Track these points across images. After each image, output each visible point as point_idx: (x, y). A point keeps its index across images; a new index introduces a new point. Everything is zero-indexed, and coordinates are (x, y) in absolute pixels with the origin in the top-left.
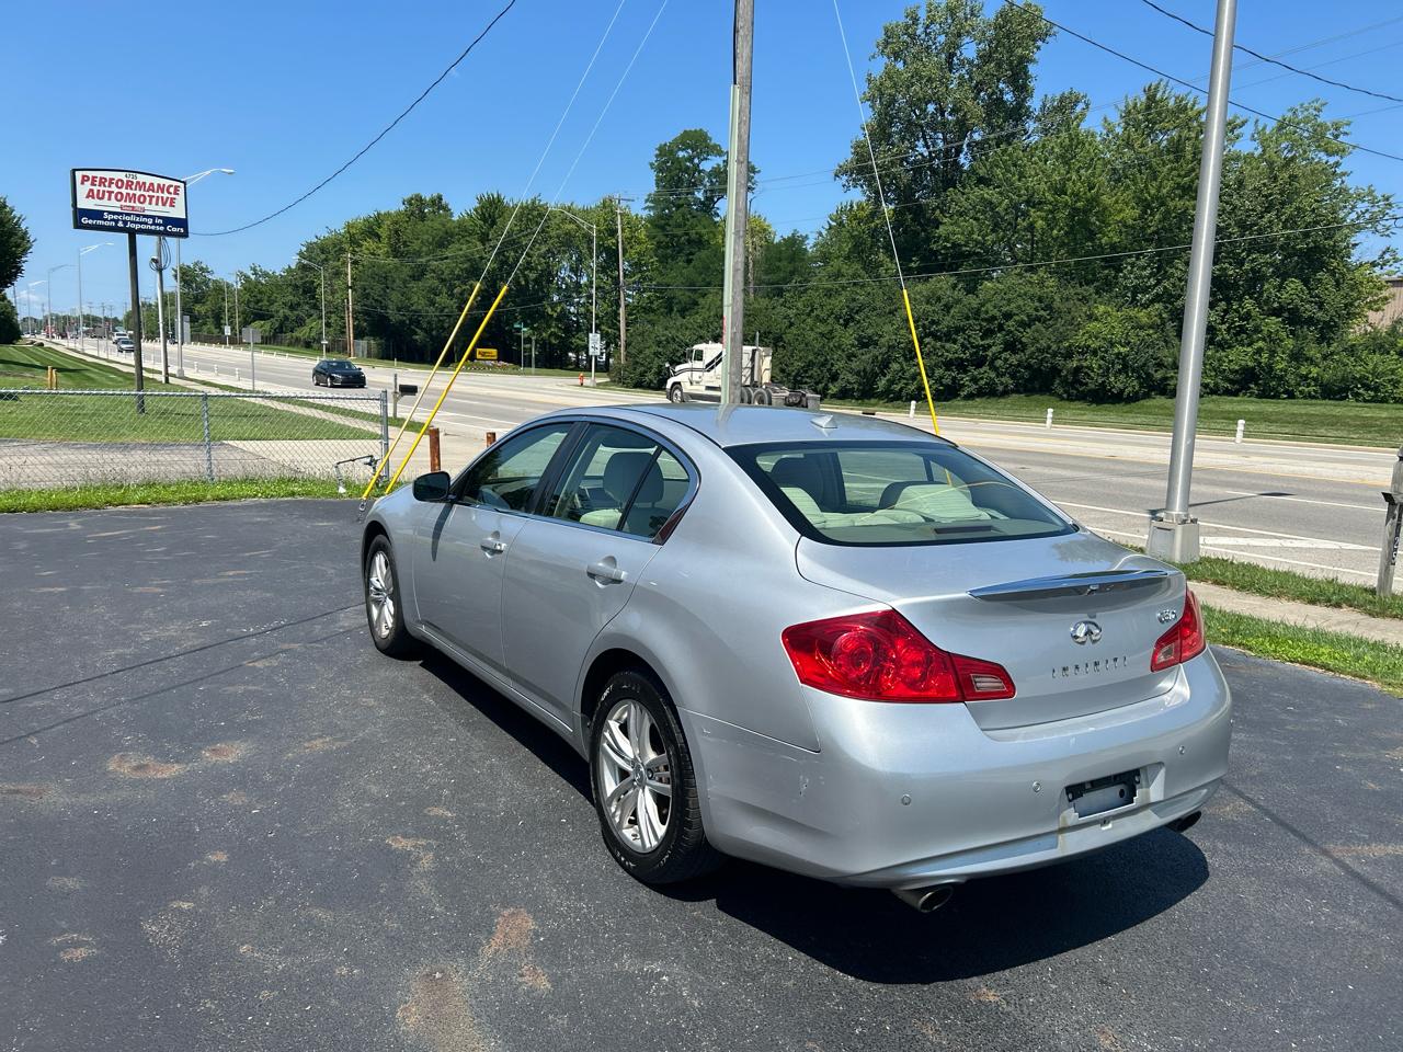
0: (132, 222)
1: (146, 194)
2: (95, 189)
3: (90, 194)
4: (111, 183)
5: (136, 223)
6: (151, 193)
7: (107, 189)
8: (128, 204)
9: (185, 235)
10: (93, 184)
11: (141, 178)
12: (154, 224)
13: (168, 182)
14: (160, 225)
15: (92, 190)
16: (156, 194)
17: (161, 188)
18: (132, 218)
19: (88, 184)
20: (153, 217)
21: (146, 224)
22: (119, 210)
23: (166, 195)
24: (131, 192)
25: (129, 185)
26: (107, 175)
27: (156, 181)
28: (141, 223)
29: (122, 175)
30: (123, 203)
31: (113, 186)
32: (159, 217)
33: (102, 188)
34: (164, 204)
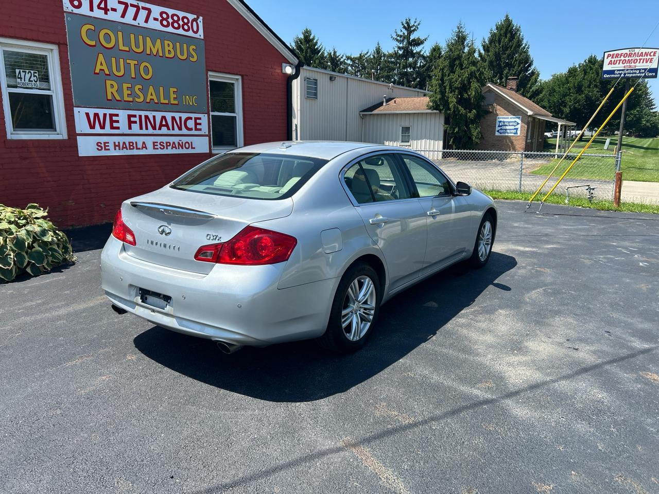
0: (628, 73)
1: (638, 58)
2: (613, 60)
3: (610, 63)
4: (621, 55)
5: (630, 73)
6: (641, 57)
7: (619, 59)
8: (628, 64)
9: (655, 77)
10: (612, 58)
11: (637, 51)
12: (640, 73)
13: (650, 50)
14: (642, 73)
15: (611, 61)
16: (643, 58)
17: (646, 54)
18: (629, 71)
19: (610, 58)
20: (640, 70)
21: (635, 73)
22: (623, 68)
23: (649, 57)
24: (630, 58)
25: (630, 55)
26: (620, 52)
27: (644, 51)
28: (633, 73)
29: (627, 51)
30: (625, 65)
31: (622, 57)
32: (643, 69)
33: (617, 59)
34: (647, 62)
